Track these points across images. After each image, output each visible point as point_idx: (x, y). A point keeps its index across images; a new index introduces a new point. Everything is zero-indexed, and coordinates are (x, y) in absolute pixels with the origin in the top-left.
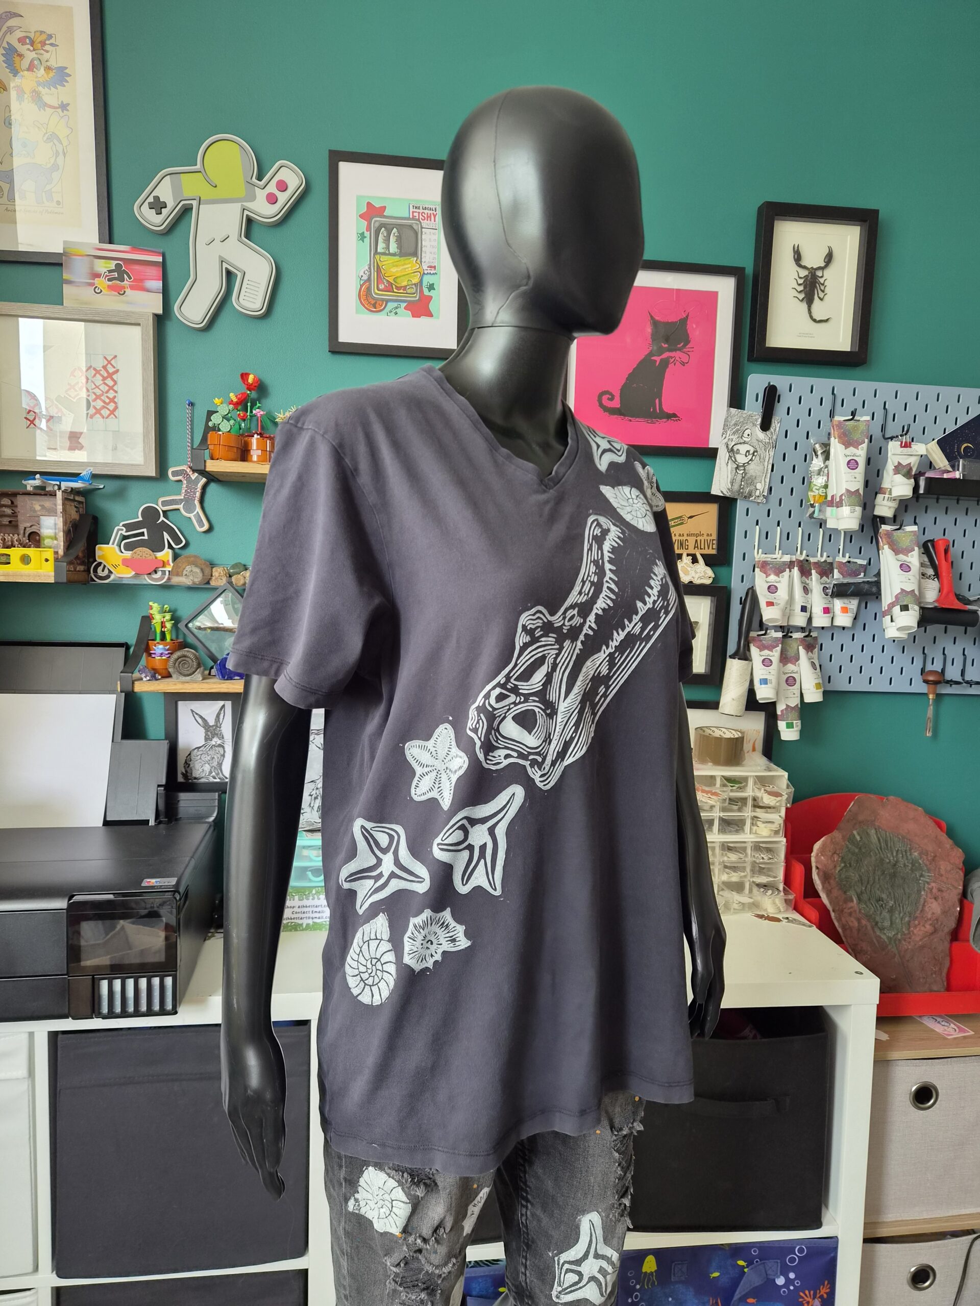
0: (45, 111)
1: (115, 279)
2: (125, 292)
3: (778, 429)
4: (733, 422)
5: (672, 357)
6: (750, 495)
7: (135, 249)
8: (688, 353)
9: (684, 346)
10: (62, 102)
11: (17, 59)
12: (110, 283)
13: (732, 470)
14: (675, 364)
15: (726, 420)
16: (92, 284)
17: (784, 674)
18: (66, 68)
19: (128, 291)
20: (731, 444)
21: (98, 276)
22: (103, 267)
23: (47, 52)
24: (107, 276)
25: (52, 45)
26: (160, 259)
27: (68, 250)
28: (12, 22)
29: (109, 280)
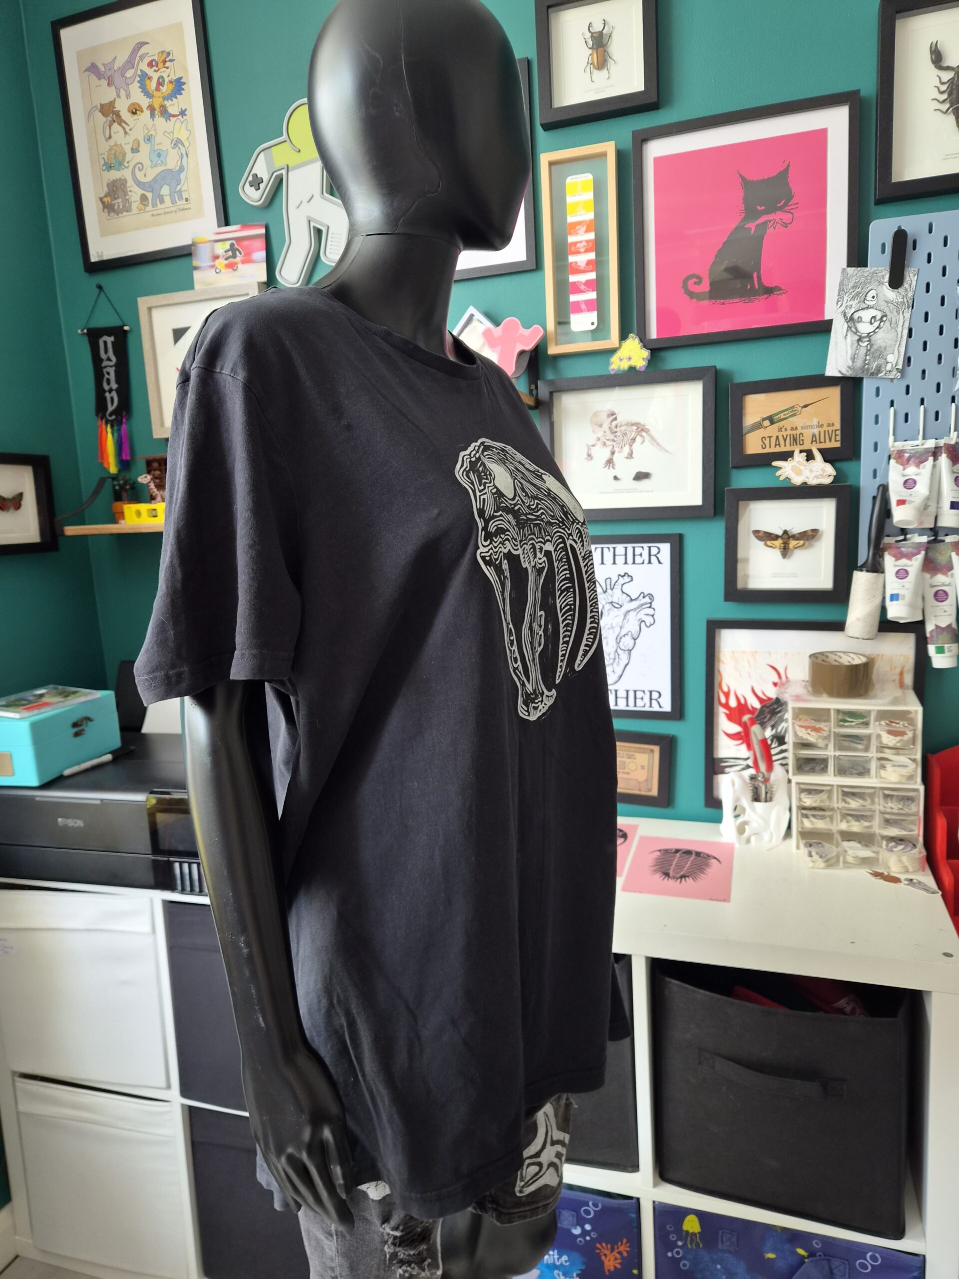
0: (170, 120)
1: (229, 257)
2: (237, 267)
3: (914, 283)
4: (851, 284)
5: (770, 221)
6: (879, 370)
7: (245, 227)
8: (791, 211)
9: (786, 205)
10: (182, 109)
11: (148, 81)
12: (226, 262)
13: (852, 344)
14: (774, 228)
15: (841, 284)
16: (213, 266)
17: (933, 586)
18: (181, 78)
19: (240, 266)
20: (849, 312)
21: (216, 257)
22: (221, 248)
23: (167, 68)
24: (224, 256)
25: (171, 61)
26: (263, 231)
27: (197, 240)
28: (143, 50)
29: (226, 259)
